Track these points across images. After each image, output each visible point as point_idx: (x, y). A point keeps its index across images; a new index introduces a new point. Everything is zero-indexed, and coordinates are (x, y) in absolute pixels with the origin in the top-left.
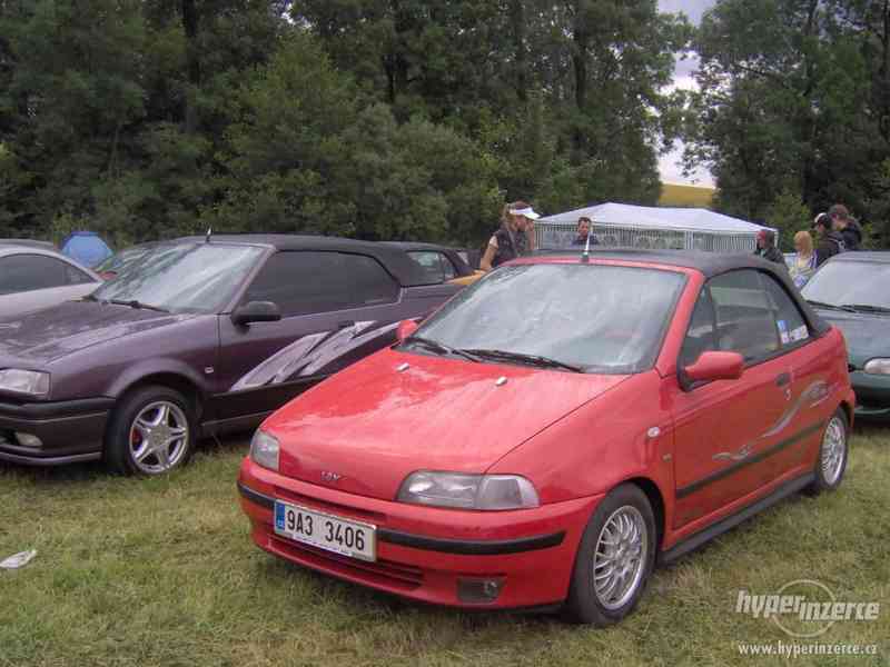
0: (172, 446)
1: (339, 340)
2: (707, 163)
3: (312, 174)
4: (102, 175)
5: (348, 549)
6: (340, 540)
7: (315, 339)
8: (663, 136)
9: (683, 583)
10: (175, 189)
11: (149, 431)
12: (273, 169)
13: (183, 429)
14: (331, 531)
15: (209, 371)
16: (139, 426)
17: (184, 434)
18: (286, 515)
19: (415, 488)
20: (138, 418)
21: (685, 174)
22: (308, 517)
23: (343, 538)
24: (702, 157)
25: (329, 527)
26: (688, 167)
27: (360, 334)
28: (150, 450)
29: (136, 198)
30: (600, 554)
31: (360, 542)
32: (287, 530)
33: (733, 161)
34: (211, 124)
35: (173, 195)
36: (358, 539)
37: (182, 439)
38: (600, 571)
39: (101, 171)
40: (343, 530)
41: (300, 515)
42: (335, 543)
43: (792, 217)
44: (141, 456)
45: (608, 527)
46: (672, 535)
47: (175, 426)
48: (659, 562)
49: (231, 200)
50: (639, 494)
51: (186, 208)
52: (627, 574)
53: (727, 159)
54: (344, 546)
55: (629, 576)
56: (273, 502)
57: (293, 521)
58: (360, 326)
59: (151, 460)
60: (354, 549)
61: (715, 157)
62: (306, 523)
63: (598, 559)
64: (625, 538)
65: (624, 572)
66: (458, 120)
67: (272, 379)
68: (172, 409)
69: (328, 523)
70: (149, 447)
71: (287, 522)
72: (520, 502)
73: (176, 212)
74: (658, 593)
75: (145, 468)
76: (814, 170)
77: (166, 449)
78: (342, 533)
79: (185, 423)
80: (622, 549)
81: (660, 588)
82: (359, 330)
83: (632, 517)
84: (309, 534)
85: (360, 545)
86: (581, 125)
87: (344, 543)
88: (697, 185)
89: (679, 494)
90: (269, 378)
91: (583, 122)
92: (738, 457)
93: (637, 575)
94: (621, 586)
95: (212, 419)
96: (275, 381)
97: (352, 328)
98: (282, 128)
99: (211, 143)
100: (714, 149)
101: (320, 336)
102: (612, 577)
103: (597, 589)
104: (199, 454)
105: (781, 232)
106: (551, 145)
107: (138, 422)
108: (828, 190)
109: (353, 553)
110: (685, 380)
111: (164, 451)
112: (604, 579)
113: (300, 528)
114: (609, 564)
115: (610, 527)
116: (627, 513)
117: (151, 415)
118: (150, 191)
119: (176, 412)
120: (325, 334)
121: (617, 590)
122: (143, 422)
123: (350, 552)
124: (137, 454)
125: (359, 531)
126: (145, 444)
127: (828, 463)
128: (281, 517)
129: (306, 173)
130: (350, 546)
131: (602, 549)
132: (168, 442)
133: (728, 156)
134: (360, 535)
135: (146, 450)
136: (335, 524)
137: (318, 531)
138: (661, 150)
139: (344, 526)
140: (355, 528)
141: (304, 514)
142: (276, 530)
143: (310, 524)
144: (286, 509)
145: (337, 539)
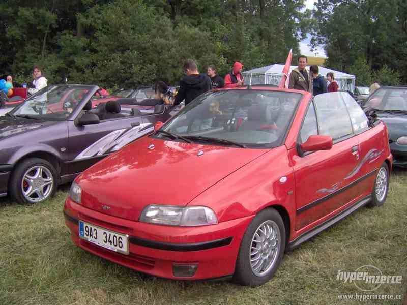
0: (45, 188)
1: (132, 133)
2: (322, 45)
3: (136, 52)
4: (38, 56)
5: (114, 247)
6: (111, 242)
7: (119, 132)
8: (301, 32)
9: (301, 259)
10: (73, 62)
11: (32, 181)
12: (118, 51)
13: (50, 179)
14: (106, 237)
15: (63, 150)
16: (26, 179)
17: (51, 182)
18: (85, 229)
19: (150, 214)
20: (26, 175)
21: (312, 51)
23: (112, 241)
24: (320, 43)
25: (105, 235)
26: (313, 47)
27: (143, 130)
28: (34, 191)
29: (54, 67)
30: (253, 247)
31: (120, 244)
32: (85, 236)
33: (335, 44)
34: (89, 31)
35: (72, 65)
36: (119, 242)
37: (50, 184)
38: (254, 256)
39: (38, 54)
40: (112, 237)
41: (91, 228)
42: (108, 244)
43: (362, 70)
44: (29, 194)
45: (257, 233)
46: (295, 233)
47: (46, 178)
48: (288, 249)
49: (99, 66)
50: (276, 213)
51: (78, 71)
52: (269, 257)
53: (331, 43)
55: (271, 257)
56: (78, 221)
57: (88, 232)
58: (142, 125)
59: (34, 195)
60: (118, 247)
61: (326, 42)
62: (94, 233)
63: (252, 250)
64: (267, 238)
65: (267, 256)
66: (205, 27)
67: (97, 153)
68: (43, 169)
69: (105, 233)
70: (33, 189)
71: (85, 232)
72: (206, 221)
73: (74, 73)
74: (287, 265)
75: (31, 199)
76: (372, 48)
77: (42, 189)
78: (111, 239)
79: (52, 176)
80: (266, 243)
81: (288, 262)
82: (143, 127)
83: (271, 226)
84: (96, 239)
85: (121, 246)
86: (263, 28)
87: (113, 244)
88: (317, 56)
89: (298, 213)
90: (96, 152)
91: (264, 27)
92: (331, 191)
93: (275, 256)
94: (266, 263)
95: (66, 174)
96: (99, 154)
97: (139, 126)
98: (122, 31)
99: (89, 40)
100: (325, 39)
101: (122, 131)
102: (261, 259)
103: (252, 266)
104: (60, 192)
105: (356, 77)
106: (248, 37)
107: (26, 177)
108: (378, 57)
109: (118, 250)
110: (301, 151)
111: (41, 191)
112: (256, 261)
113: (91, 235)
114: (259, 252)
115: (259, 233)
116: (269, 224)
117: (33, 173)
118: (61, 63)
119: (46, 170)
120: (124, 130)
121: (264, 266)
122: (29, 177)
123: (116, 249)
124: (26, 193)
125: (120, 238)
126: (30, 188)
127: (378, 191)
128: (82, 229)
129: (133, 51)
130: (116, 246)
131: (255, 244)
132: (42, 186)
133: (332, 42)
134: (120, 240)
135: (31, 191)
136: (108, 233)
137: (100, 237)
138: (300, 39)
139: (113, 234)
140: (118, 236)
141: (93, 228)
142: (80, 236)
143: (96, 234)
144: (85, 225)
145: (109, 241)
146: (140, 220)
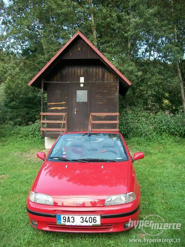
22: (73, 217)
25: (82, 218)
32: (63, 223)
42: (85, 223)
54: (88, 223)
57: (65, 220)
78: (88, 219)
84: (73, 222)
109: (93, 224)
113: (69, 221)
130: (91, 222)
134: (95, 218)
141: (70, 217)
142: (57, 223)
143: (73, 219)
144: (62, 216)
145: (85, 221)
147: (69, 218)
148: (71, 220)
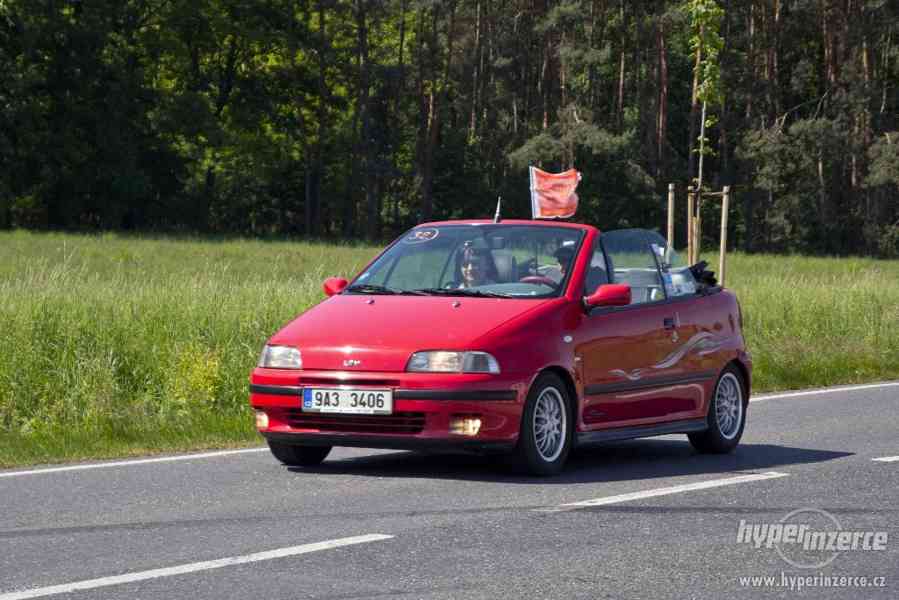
5: (370, 409)
6: (364, 403)
14: (355, 399)
18: (314, 396)
22: (335, 394)
23: (366, 401)
25: (354, 397)
31: (380, 402)
32: (315, 406)
36: (378, 400)
40: (366, 397)
42: (359, 407)
54: (367, 407)
56: (300, 390)
57: (320, 400)
60: (376, 408)
69: (353, 395)
71: (314, 401)
72: (489, 369)
78: (365, 399)
84: (336, 405)
85: (380, 404)
87: (367, 405)
92: (631, 378)
109: (376, 411)
113: (327, 403)
123: (373, 410)
125: (379, 395)
128: (308, 399)
130: (372, 406)
134: (380, 397)
136: (359, 393)
137: (344, 401)
139: (367, 393)
140: (376, 394)
141: (331, 392)
142: (304, 409)
143: (337, 398)
144: (314, 392)
145: (361, 404)
146: (408, 369)
147: (327, 395)
148: (332, 399)
